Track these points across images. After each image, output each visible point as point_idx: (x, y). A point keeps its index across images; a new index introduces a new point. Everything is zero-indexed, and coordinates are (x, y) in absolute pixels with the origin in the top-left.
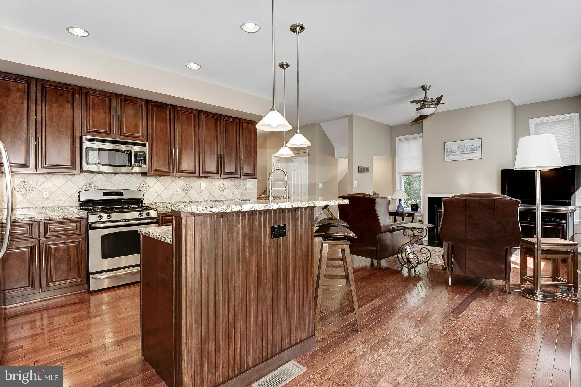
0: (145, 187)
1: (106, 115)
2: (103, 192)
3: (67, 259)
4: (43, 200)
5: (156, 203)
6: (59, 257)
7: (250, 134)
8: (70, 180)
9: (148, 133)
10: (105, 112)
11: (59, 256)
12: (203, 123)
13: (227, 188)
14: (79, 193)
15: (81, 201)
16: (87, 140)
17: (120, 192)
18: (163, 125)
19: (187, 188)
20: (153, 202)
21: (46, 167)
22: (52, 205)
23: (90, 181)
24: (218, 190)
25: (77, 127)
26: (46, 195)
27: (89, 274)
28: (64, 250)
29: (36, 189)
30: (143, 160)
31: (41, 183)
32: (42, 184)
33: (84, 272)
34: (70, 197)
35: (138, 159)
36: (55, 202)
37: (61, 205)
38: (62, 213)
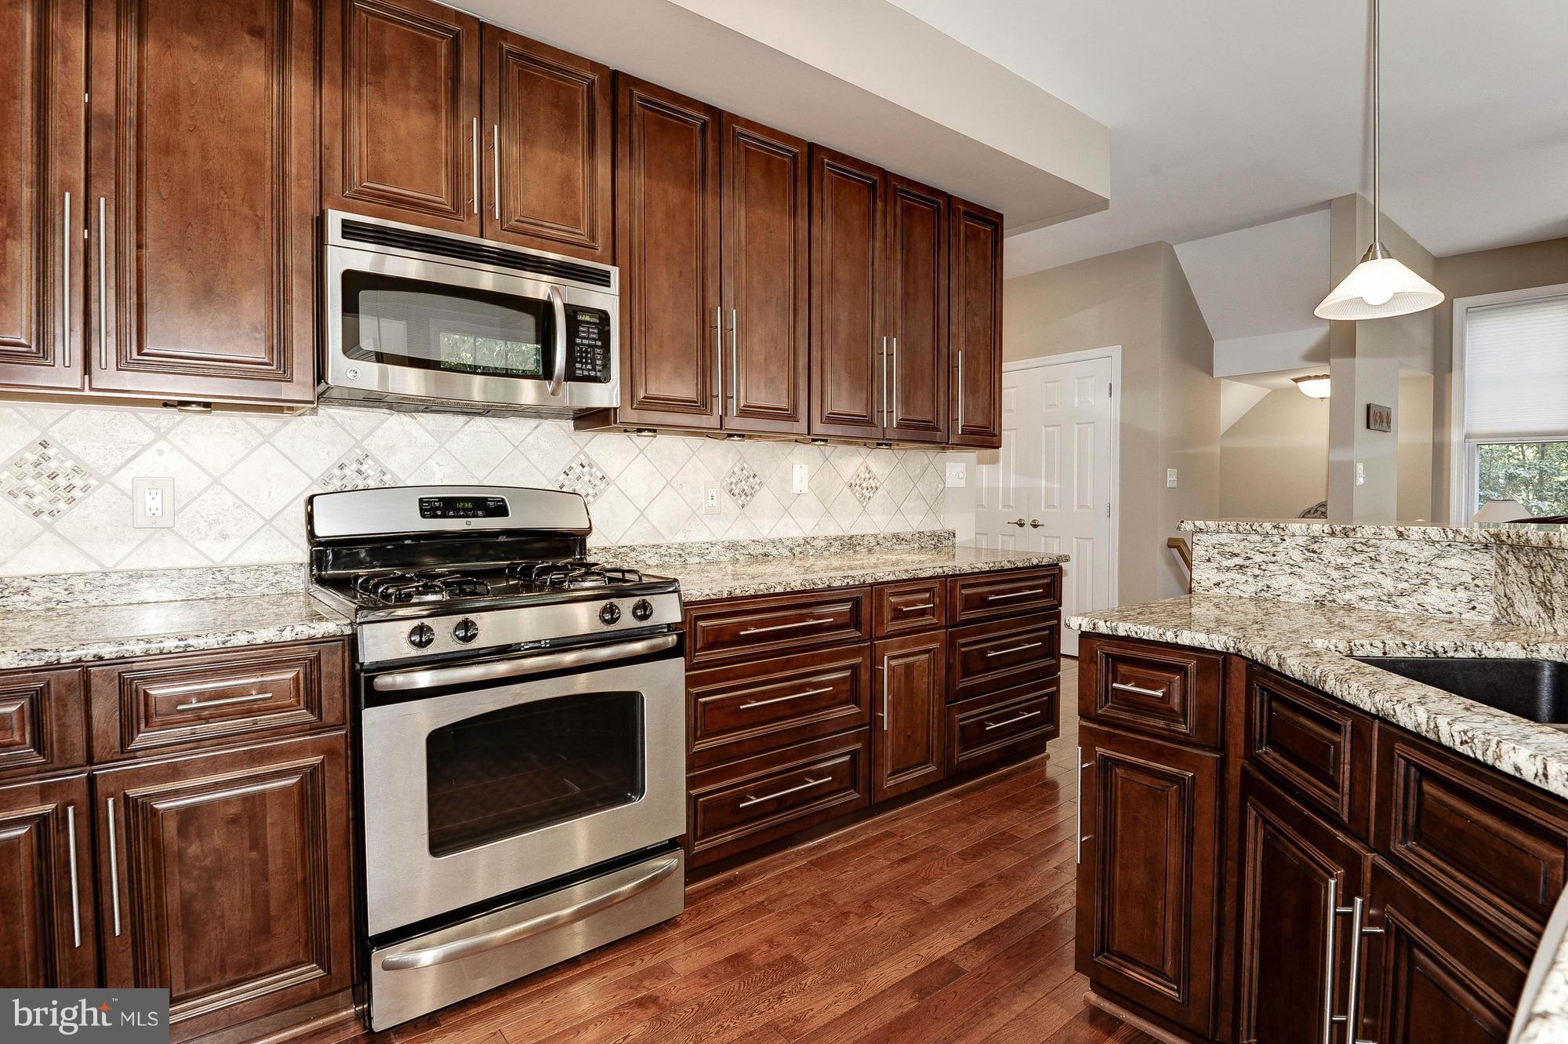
0: (587, 478)
1: (438, 119)
2: (421, 500)
3: (247, 870)
4: (142, 535)
5: (633, 550)
6: (208, 861)
7: (982, 262)
8: (266, 439)
9: (619, 223)
10: (434, 107)
11: (205, 857)
12: (825, 203)
13: (881, 484)
14: (310, 500)
15: (320, 544)
16: (350, 230)
17: (494, 500)
18: (675, 195)
19: (743, 482)
20: (620, 544)
21: (138, 363)
22: (186, 562)
23: (358, 444)
24: (849, 492)
25: (300, 164)
26: (153, 511)
27: (364, 945)
28: (234, 820)
29: (104, 480)
30: (598, 351)
31: (130, 453)
32: (134, 457)
33: (340, 929)
34: (268, 522)
35: (579, 345)
36: (198, 546)
37: (229, 562)
38: (230, 598)
